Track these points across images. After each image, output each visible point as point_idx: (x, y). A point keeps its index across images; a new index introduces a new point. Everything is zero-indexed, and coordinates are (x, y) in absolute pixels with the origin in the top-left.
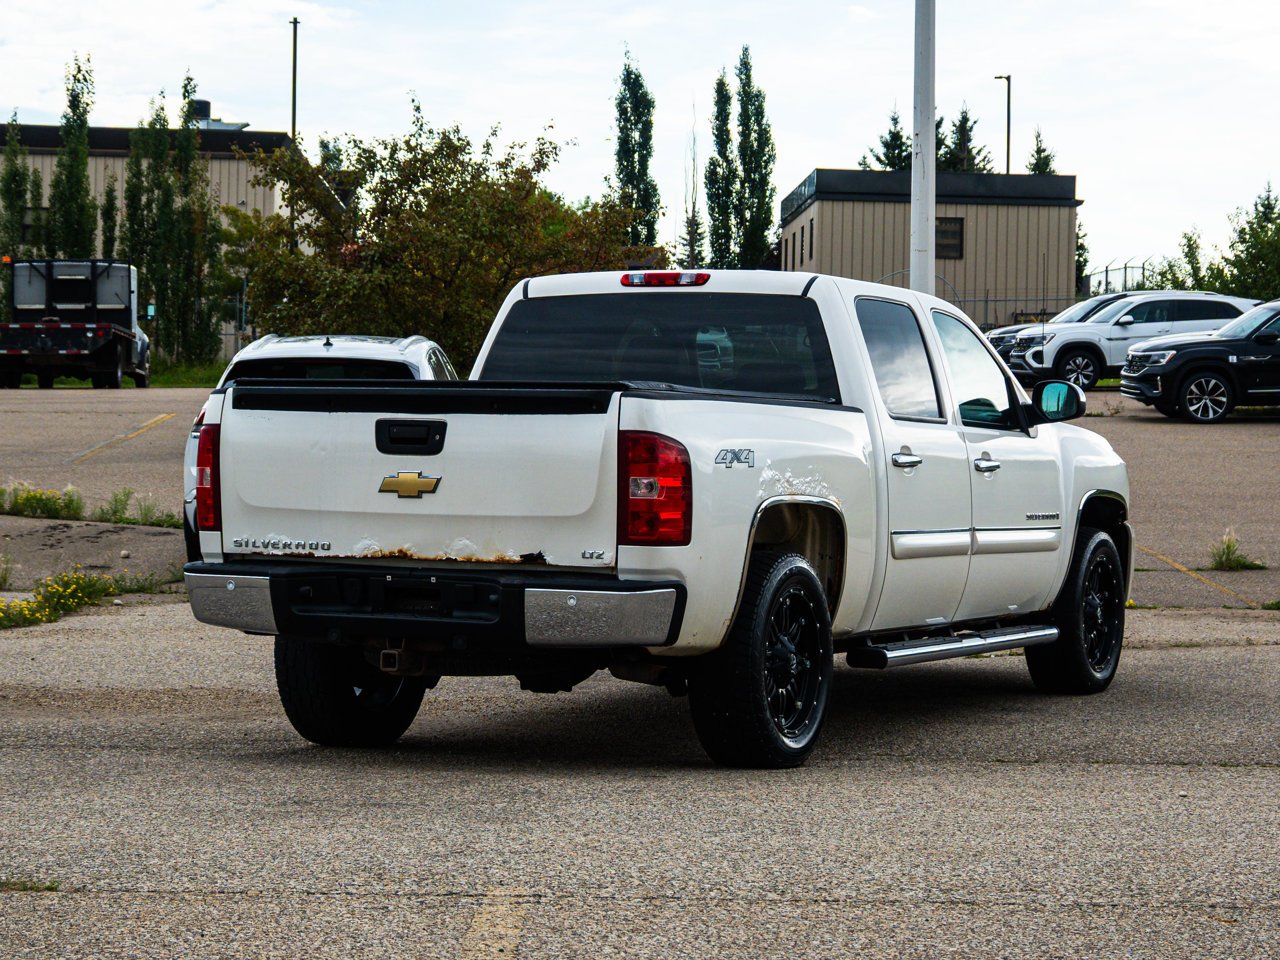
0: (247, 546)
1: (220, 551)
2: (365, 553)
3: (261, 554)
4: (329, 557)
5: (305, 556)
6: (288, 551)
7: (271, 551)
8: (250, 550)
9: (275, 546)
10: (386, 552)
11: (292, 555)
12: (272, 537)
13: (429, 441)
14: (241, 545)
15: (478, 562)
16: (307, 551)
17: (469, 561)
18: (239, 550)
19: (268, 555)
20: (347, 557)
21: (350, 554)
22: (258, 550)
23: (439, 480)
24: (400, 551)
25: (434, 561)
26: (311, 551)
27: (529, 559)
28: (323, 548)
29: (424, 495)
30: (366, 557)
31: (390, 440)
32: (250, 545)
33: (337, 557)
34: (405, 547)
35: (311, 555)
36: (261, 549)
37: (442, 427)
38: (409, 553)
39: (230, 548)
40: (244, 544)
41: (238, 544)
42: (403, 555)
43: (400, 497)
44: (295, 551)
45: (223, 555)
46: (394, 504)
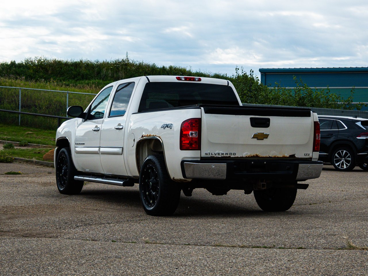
0: (209, 155)
1: (200, 156)
2: (246, 156)
3: (214, 157)
4: (235, 157)
5: (228, 157)
6: (223, 156)
7: (217, 156)
8: (210, 155)
9: (219, 154)
10: (252, 155)
11: (224, 157)
12: (217, 152)
13: (266, 124)
14: (207, 154)
15: (278, 157)
16: (229, 155)
17: (275, 157)
18: (207, 156)
19: (216, 157)
20: (241, 157)
21: (241, 156)
22: (213, 156)
23: (269, 134)
24: (256, 155)
25: (265, 157)
26: (230, 156)
27: (290, 156)
28: (233, 155)
29: (264, 139)
30: (246, 157)
31: (255, 123)
32: (211, 154)
33: (238, 157)
34: (258, 154)
35: (230, 157)
36: (214, 155)
37: (269, 120)
38: (259, 155)
39: (203, 155)
40: (208, 154)
41: (206, 154)
42: (257, 156)
43: (258, 139)
44: (225, 156)
45: (201, 157)
46: (255, 141)
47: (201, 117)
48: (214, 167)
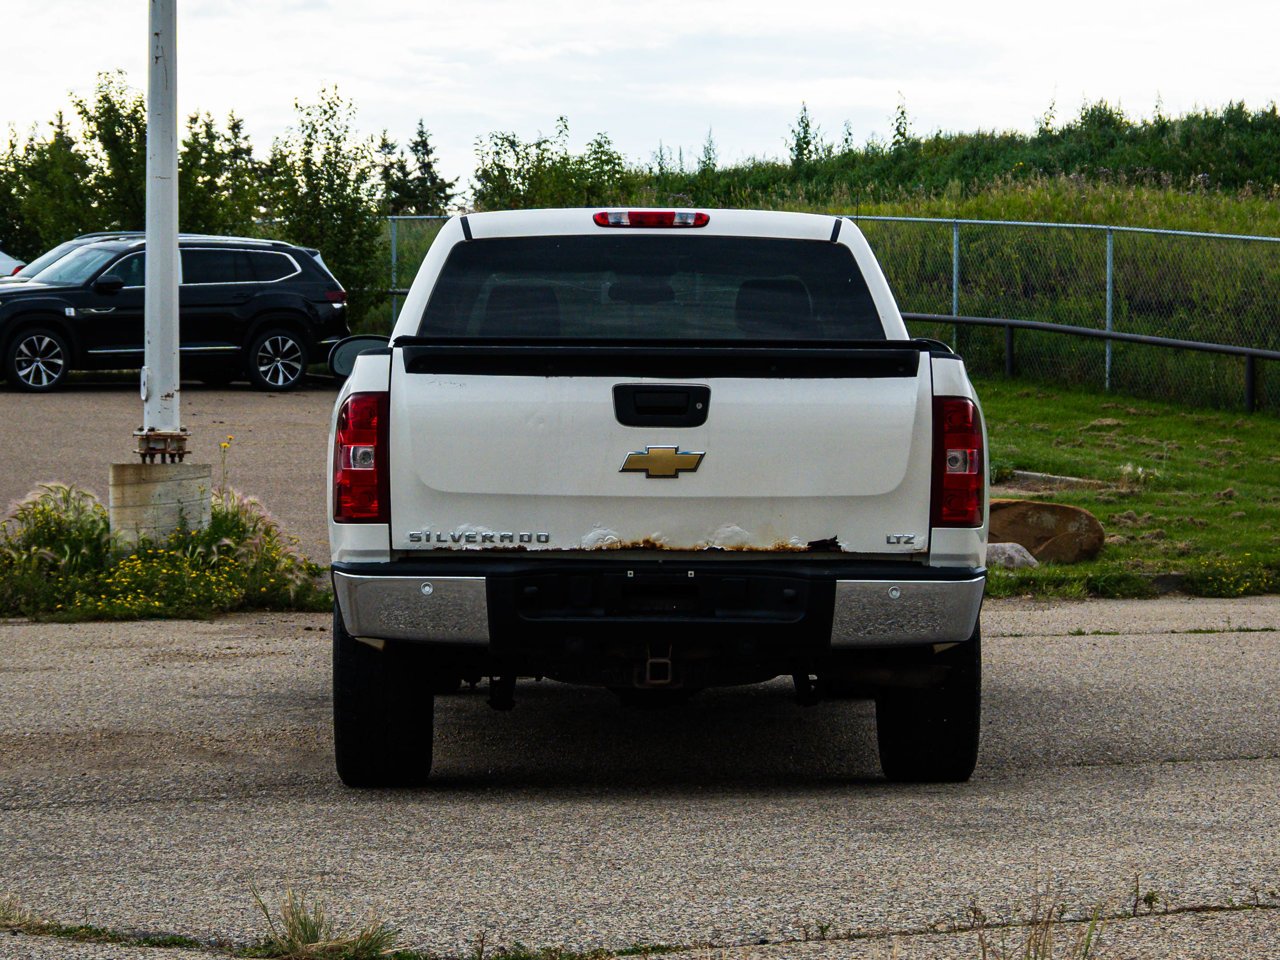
0: (428, 540)
1: (388, 548)
2: (599, 544)
3: (449, 550)
4: (547, 551)
5: (514, 550)
6: (488, 545)
7: (464, 545)
8: (434, 544)
9: (470, 539)
10: (628, 542)
11: (494, 550)
12: (463, 529)
13: (690, 410)
14: (419, 540)
15: (751, 551)
16: (516, 544)
17: (739, 551)
18: (416, 546)
19: (460, 551)
20: (572, 551)
21: (576, 547)
22: (444, 545)
23: (702, 456)
24: (646, 542)
25: (692, 552)
26: (522, 544)
27: (815, 546)
28: (539, 540)
29: (680, 474)
30: (599, 550)
31: (632, 409)
32: (434, 539)
33: (559, 551)
34: (653, 536)
35: (522, 549)
36: (450, 544)
37: (704, 394)
38: (658, 543)
39: (402, 542)
40: (424, 538)
41: (415, 538)
42: (650, 547)
43: (649, 476)
44: (499, 545)
45: (392, 552)
46: (637, 483)
47: (387, 390)
48: (428, 590)
